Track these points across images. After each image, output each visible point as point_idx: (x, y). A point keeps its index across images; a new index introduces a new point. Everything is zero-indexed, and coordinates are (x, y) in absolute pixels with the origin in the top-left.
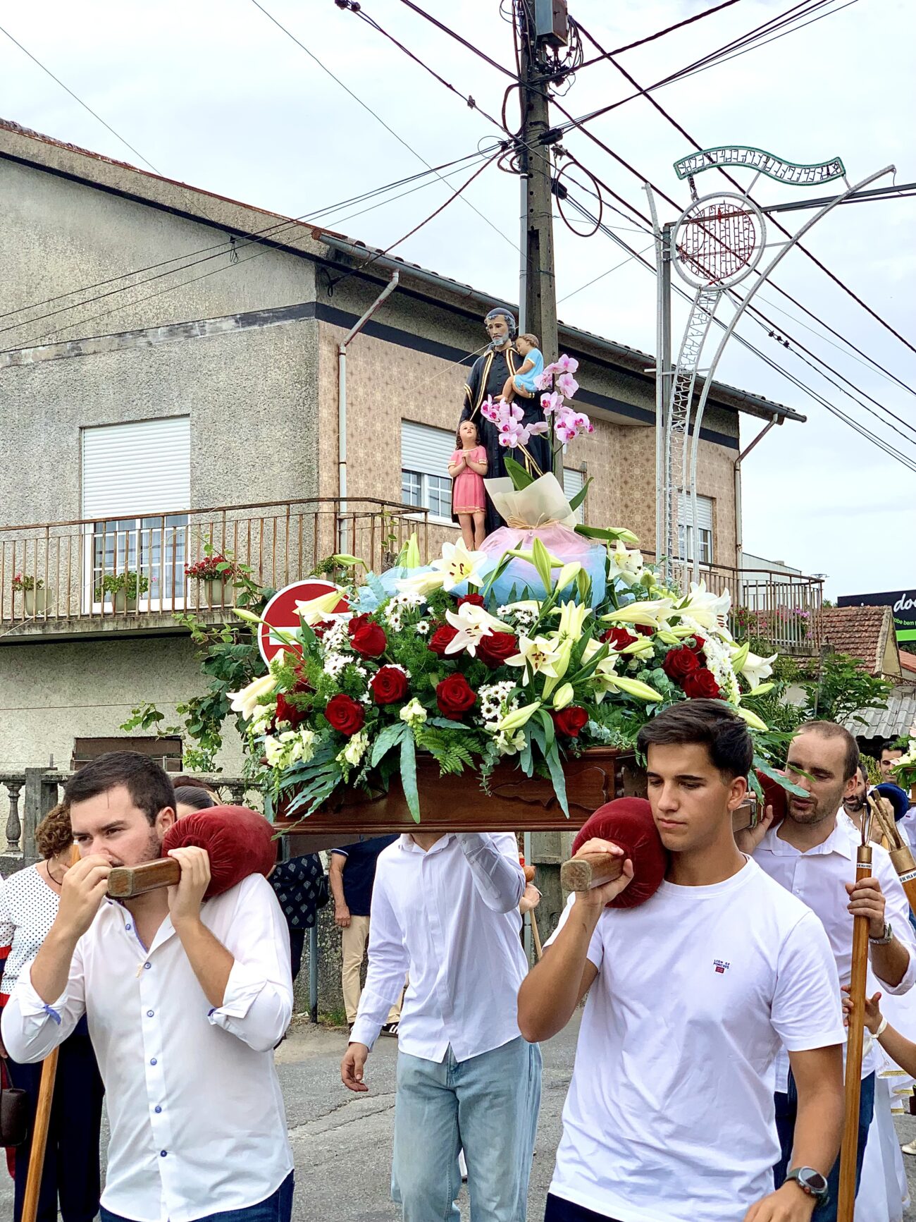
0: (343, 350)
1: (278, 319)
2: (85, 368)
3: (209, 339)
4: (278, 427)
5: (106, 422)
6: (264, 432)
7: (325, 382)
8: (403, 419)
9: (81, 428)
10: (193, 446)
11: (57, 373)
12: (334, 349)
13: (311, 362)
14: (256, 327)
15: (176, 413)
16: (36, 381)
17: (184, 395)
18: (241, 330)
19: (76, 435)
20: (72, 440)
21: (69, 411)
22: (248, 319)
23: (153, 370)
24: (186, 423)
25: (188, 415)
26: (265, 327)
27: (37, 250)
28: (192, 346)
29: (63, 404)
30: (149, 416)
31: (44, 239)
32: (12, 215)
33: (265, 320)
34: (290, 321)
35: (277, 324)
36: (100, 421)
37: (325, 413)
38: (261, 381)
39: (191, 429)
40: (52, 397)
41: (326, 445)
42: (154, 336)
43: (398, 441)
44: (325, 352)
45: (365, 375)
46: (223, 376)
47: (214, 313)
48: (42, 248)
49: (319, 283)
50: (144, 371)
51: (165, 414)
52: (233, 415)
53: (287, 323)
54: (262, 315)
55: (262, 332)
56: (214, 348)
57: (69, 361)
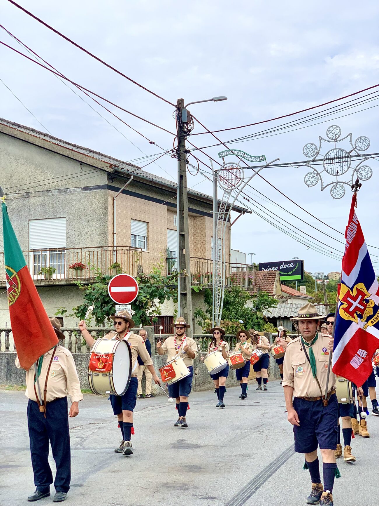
0: (115, 199)
1: (95, 189)
2: (31, 201)
3: (73, 194)
4: (95, 222)
5: (38, 219)
6: (91, 224)
7: (110, 209)
8: (131, 219)
9: (29, 220)
10: (67, 227)
11: (21, 202)
12: (112, 198)
13: (106, 203)
14: (88, 191)
15: (62, 217)
16: (14, 205)
17: (64, 211)
18: (83, 192)
19: (28, 222)
20: (26, 224)
21: (25, 215)
22: (85, 189)
23: (54, 203)
24: (65, 219)
25: (66, 217)
26: (91, 191)
27: (14, 163)
28: (67, 196)
29: (23, 212)
30: (52, 217)
31: (16, 160)
32: (5, 151)
33: (91, 189)
34: (99, 190)
35: (95, 190)
36: (36, 218)
37: (110, 218)
38: (89, 208)
39: (67, 222)
40: (19, 210)
41: (110, 228)
42: (54, 192)
43: (130, 226)
44: (110, 199)
45: (121, 206)
46: (77, 206)
47: (74, 186)
48: (16, 162)
49: (109, 179)
50: (51, 203)
51: (58, 217)
52: (80, 218)
53: (98, 190)
54: (90, 187)
55: (90, 193)
56: (75, 197)
57: (25, 199)
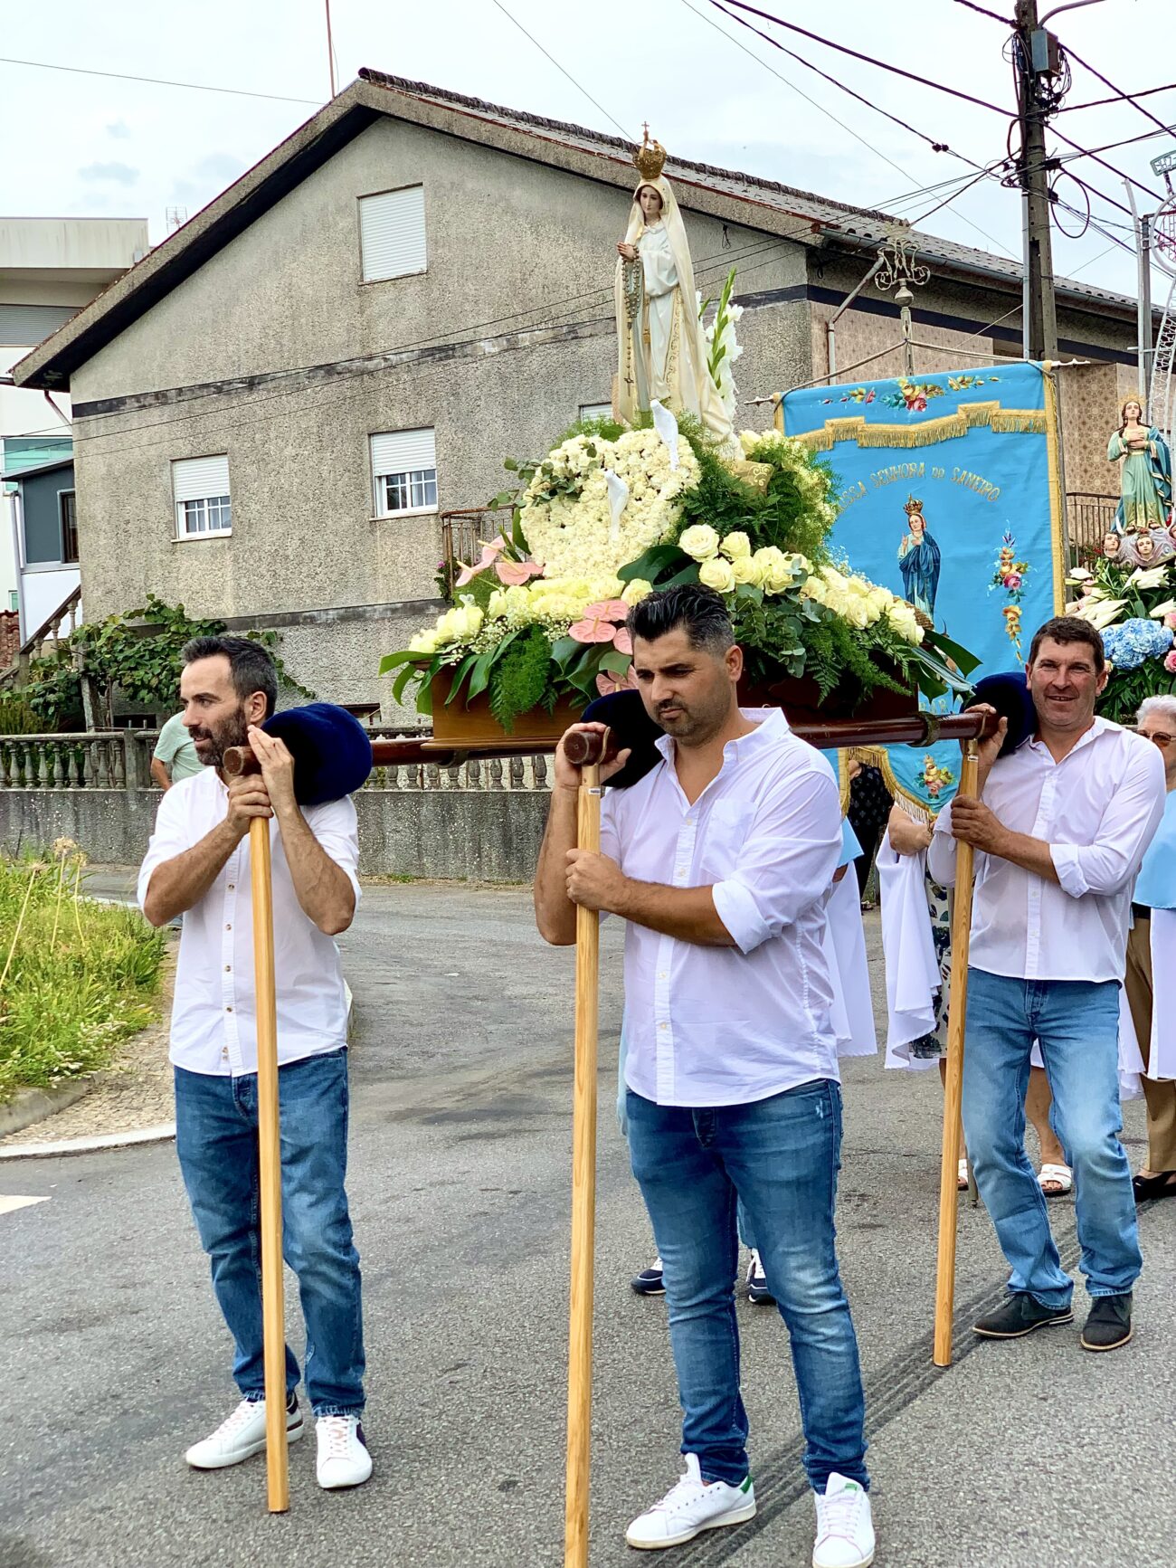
0: (832, 327)
1: (771, 301)
2: (582, 350)
5: (605, 401)
7: (817, 357)
9: (580, 407)
11: (555, 355)
12: (824, 326)
16: (534, 362)
19: (577, 414)
20: (572, 418)
21: (568, 391)
22: (741, 301)
26: (759, 308)
29: (562, 384)
33: (758, 302)
34: (783, 303)
35: (770, 305)
36: (598, 400)
38: (756, 360)
40: (551, 377)
44: (817, 329)
45: (850, 348)
48: (534, 236)
49: (811, 266)
53: (780, 305)
54: (758, 297)
55: (756, 314)
57: (566, 344)
